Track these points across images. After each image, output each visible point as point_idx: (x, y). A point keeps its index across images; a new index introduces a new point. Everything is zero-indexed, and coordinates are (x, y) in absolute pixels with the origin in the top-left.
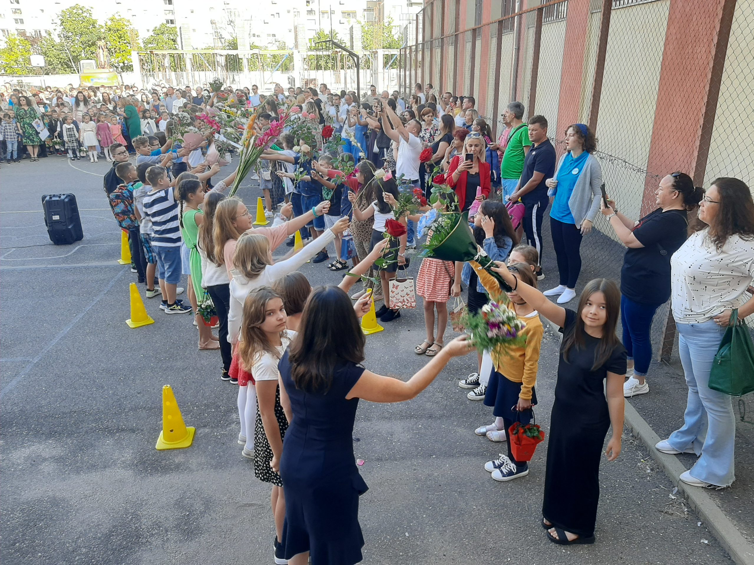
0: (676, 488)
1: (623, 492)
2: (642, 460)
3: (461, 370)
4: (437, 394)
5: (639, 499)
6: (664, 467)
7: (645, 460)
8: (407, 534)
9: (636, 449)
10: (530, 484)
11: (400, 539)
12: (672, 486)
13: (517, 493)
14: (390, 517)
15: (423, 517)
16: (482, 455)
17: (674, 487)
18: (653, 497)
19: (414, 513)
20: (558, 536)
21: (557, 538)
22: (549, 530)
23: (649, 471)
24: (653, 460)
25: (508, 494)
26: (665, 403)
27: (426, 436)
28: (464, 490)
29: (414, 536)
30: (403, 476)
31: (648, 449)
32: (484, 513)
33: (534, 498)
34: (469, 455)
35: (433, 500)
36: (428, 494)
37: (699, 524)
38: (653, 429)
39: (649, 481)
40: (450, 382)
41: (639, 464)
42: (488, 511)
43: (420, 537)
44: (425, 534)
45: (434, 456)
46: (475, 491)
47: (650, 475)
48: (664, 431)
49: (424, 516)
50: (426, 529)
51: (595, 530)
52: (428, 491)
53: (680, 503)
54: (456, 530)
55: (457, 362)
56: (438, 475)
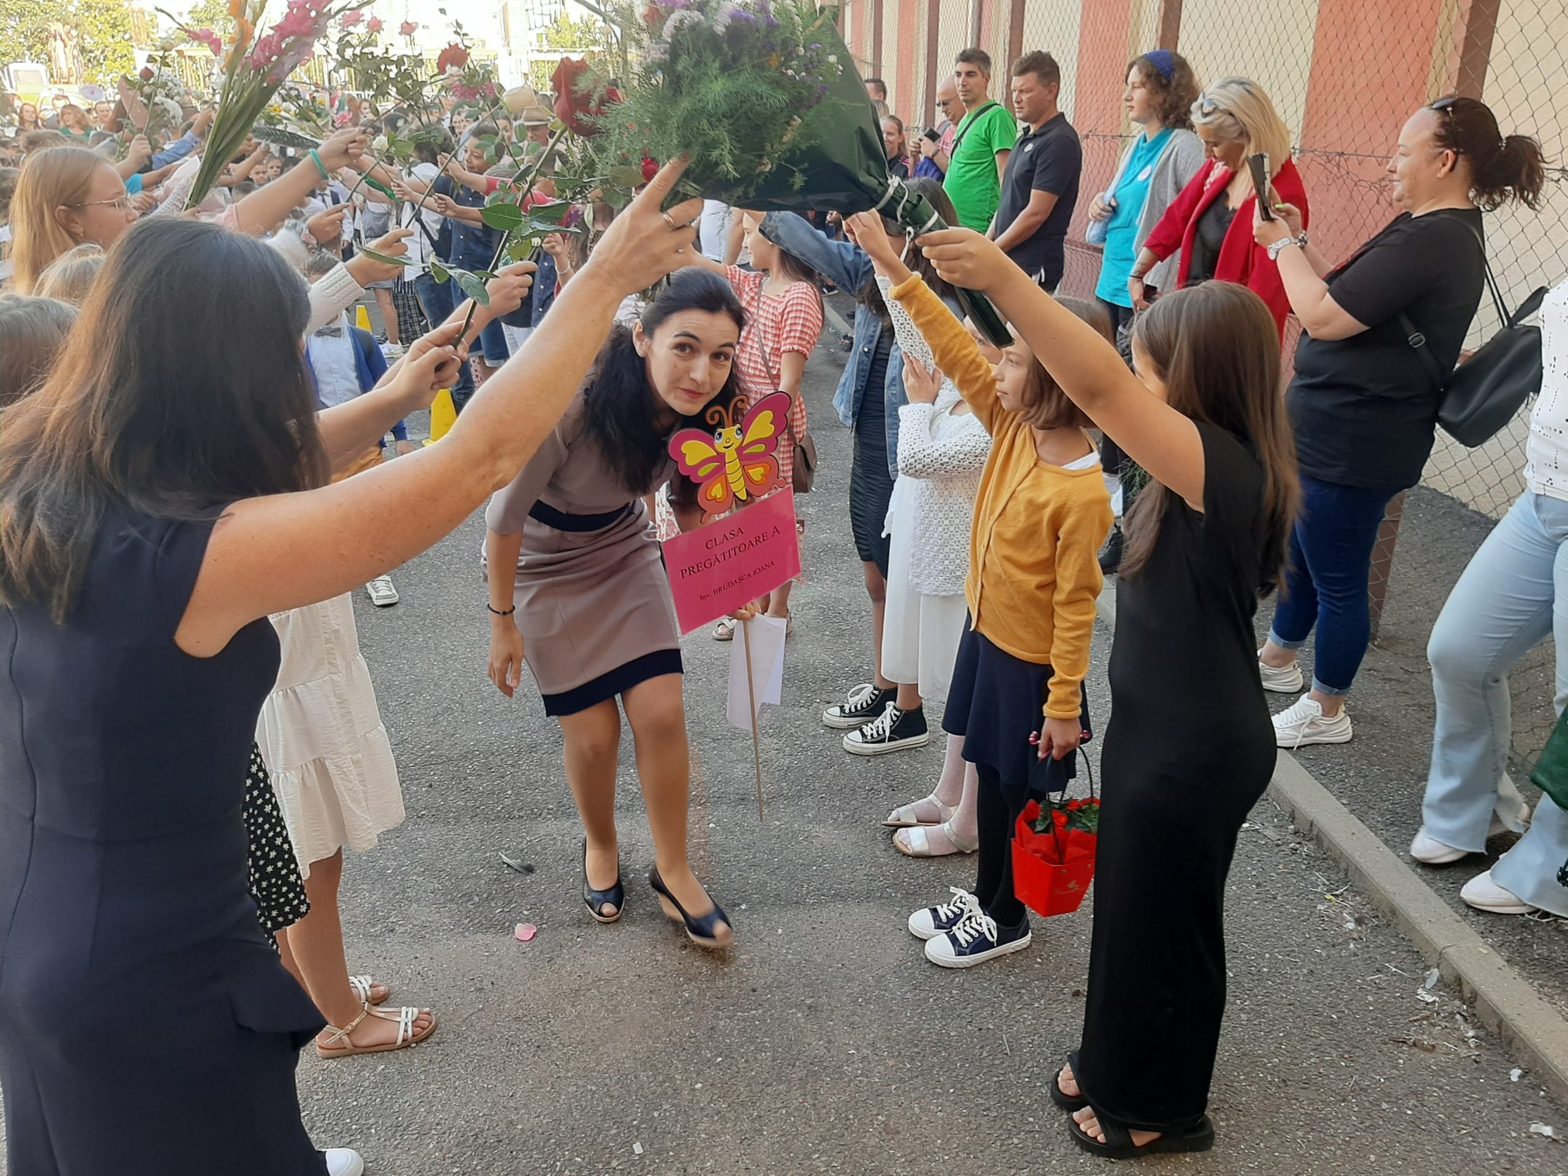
0: (1435, 973)
1: (1283, 988)
2: (1328, 896)
3: (834, 680)
4: (766, 741)
5: (1333, 1007)
6: (1393, 912)
7: (1336, 896)
8: (638, 1148)
9: (1309, 867)
10: (1017, 976)
11: (614, 1163)
12: (1422, 965)
13: (978, 1004)
14: (594, 1093)
15: (694, 1090)
16: (880, 897)
17: (1427, 968)
18: (1370, 998)
19: (669, 1078)
20: (1104, 1129)
21: (1101, 1138)
22: (1076, 1115)
23: (1351, 926)
24: (1359, 893)
25: (953, 1009)
26: (1377, 742)
27: (727, 852)
28: (825, 999)
29: (659, 1153)
30: (648, 968)
31: (1343, 865)
32: (881, 1068)
33: (1027, 1015)
34: (844, 899)
35: (729, 1036)
36: (716, 1017)
37: (1515, 1074)
38: (1352, 811)
39: (1355, 955)
40: (803, 710)
41: (1320, 907)
42: (891, 1063)
43: (677, 1156)
44: (695, 1144)
45: (743, 907)
46: (855, 1002)
47: (1355, 935)
48: (1382, 815)
49: (699, 1086)
50: (702, 1126)
51: (1211, 1106)
52: (718, 1008)
53: (1452, 1014)
54: (793, 1124)
55: (823, 661)
56: (752, 960)
